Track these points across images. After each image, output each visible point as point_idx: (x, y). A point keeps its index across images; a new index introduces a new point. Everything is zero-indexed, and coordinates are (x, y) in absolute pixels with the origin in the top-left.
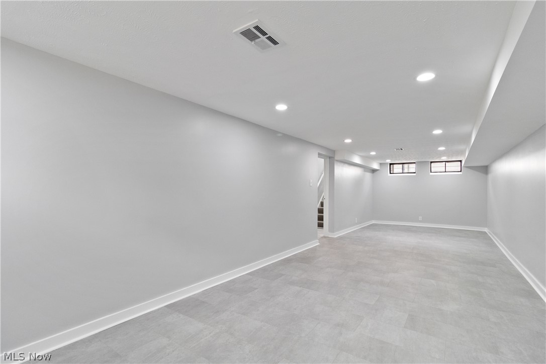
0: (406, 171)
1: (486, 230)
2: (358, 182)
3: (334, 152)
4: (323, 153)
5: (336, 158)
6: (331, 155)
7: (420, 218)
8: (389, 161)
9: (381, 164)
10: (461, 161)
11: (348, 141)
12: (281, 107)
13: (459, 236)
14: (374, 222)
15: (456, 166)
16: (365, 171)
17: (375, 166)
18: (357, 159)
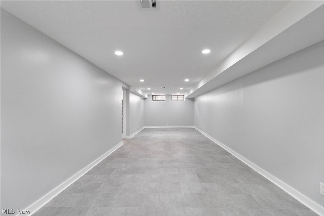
0: (154, 99)
1: (194, 127)
2: (139, 105)
3: (129, 86)
4: (125, 87)
5: (130, 91)
6: (128, 88)
7: (168, 123)
8: (153, 94)
9: (148, 95)
10: (184, 95)
11: (142, 81)
12: (119, 53)
13: (187, 131)
14: (145, 127)
15: (181, 98)
16: (141, 99)
17: (146, 96)
18: (140, 92)
